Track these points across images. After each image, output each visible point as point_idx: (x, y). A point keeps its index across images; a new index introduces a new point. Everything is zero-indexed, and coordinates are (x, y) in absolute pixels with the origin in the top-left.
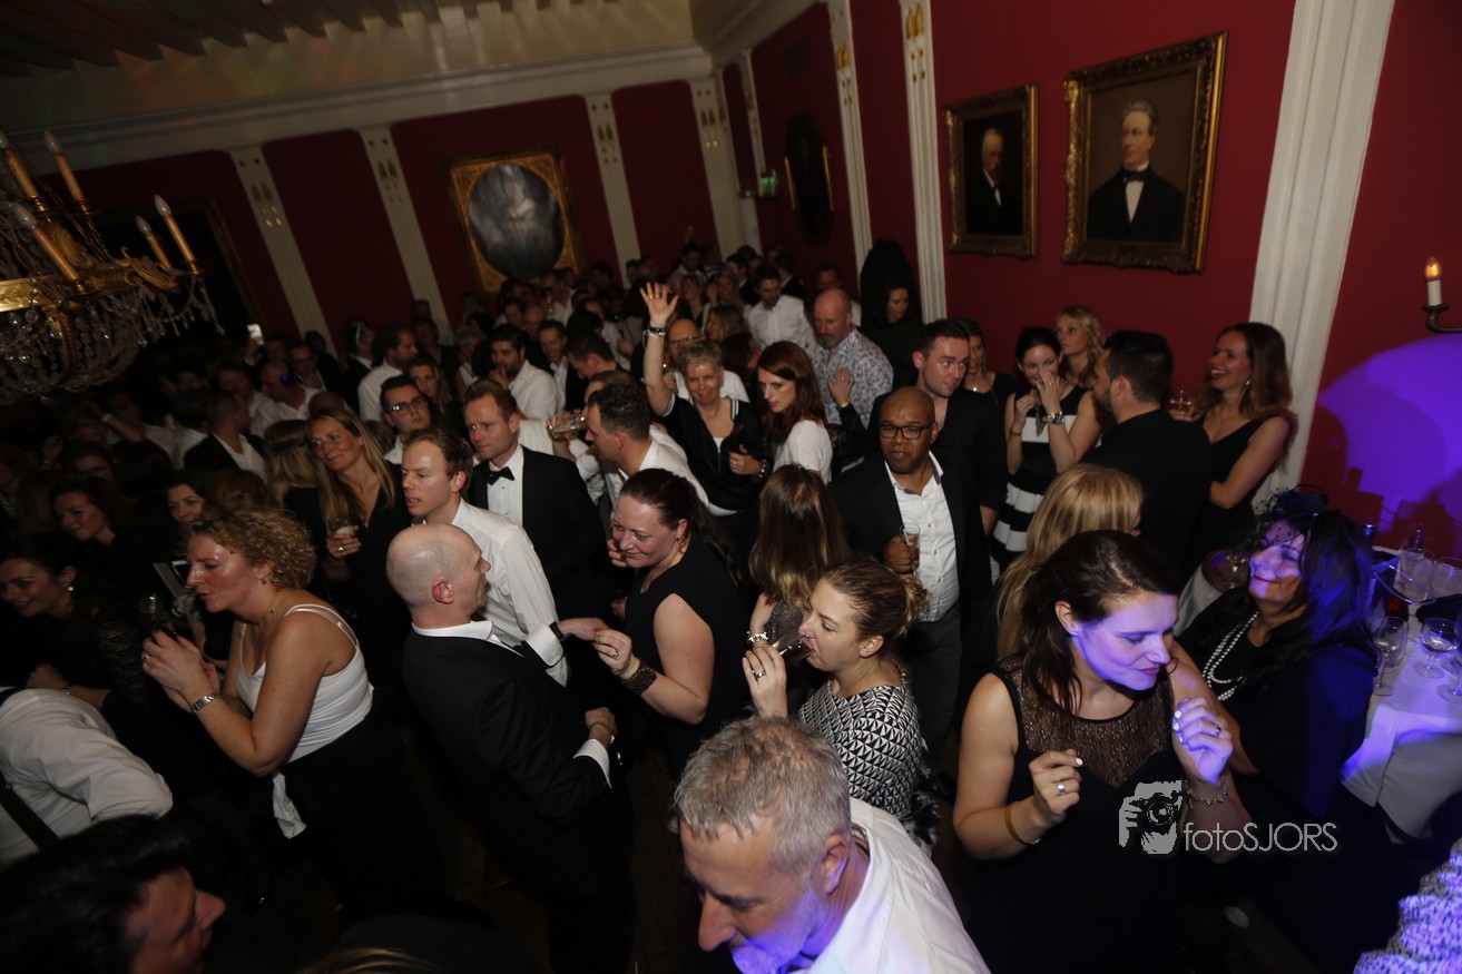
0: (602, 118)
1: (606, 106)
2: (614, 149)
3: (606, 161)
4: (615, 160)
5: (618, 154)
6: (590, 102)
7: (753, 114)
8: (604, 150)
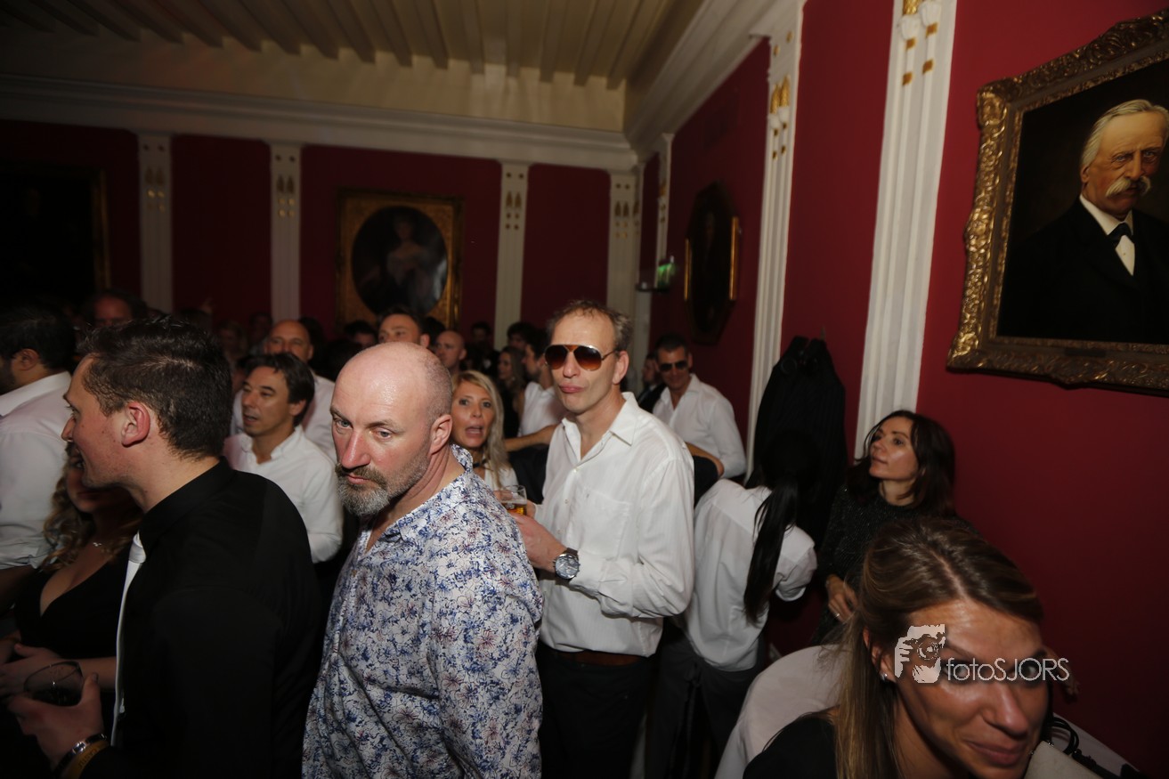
0: (514, 185)
1: (521, 176)
2: (517, 216)
3: (508, 227)
4: (516, 227)
5: (522, 222)
6: (506, 169)
7: (664, 200)
8: (509, 216)
